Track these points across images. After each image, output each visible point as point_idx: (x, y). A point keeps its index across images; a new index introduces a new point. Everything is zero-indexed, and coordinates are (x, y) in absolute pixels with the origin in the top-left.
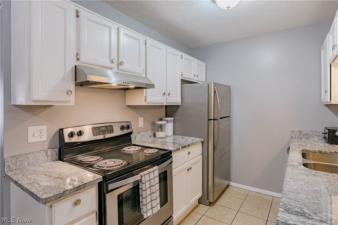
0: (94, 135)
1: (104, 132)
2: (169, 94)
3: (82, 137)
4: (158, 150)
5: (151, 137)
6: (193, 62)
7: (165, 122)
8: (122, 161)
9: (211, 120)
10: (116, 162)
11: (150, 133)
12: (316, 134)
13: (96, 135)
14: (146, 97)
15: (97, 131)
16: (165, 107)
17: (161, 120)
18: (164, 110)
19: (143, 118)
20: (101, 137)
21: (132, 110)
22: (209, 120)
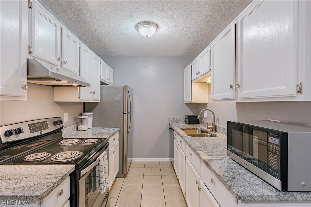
0: (31, 132)
1: (40, 129)
2: (94, 93)
3: (21, 135)
4: (98, 140)
5: (75, 131)
6: (106, 68)
7: (87, 117)
8: (78, 152)
9: (125, 113)
10: (73, 154)
11: (74, 127)
12: (181, 119)
13: (33, 132)
14: (80, 95)
15: (34, 128)
16: (83, 104)
17: (81, 115)
18: (83, 106)
19: (67, 114)
20: (38, 134)
21: (59, 106)
22: (124, 113)
